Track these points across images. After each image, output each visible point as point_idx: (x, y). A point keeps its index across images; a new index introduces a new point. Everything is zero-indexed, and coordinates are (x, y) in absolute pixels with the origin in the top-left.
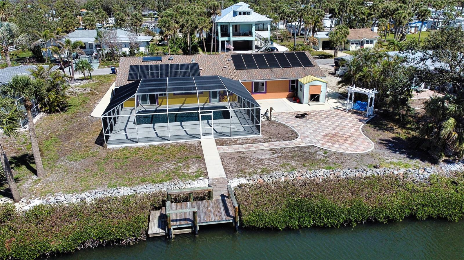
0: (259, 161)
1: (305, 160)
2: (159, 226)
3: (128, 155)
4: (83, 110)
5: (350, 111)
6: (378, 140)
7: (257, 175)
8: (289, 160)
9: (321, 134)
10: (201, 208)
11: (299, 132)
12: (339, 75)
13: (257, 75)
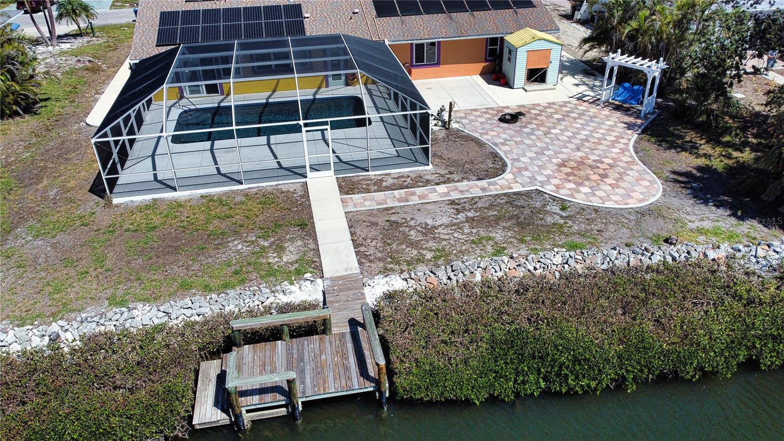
0: (428, 231)
1: (522, 225)
2: (216, 404)
3: (157, 220)
4: (69, 110)
5: (607, 104)
6: (668, 174)
7: (425, 268)
8: (490, 229)
9: (554, 161)
10: (306, 357)
11: (508, 158)
12: (579, 20)
13: (422, 28)
